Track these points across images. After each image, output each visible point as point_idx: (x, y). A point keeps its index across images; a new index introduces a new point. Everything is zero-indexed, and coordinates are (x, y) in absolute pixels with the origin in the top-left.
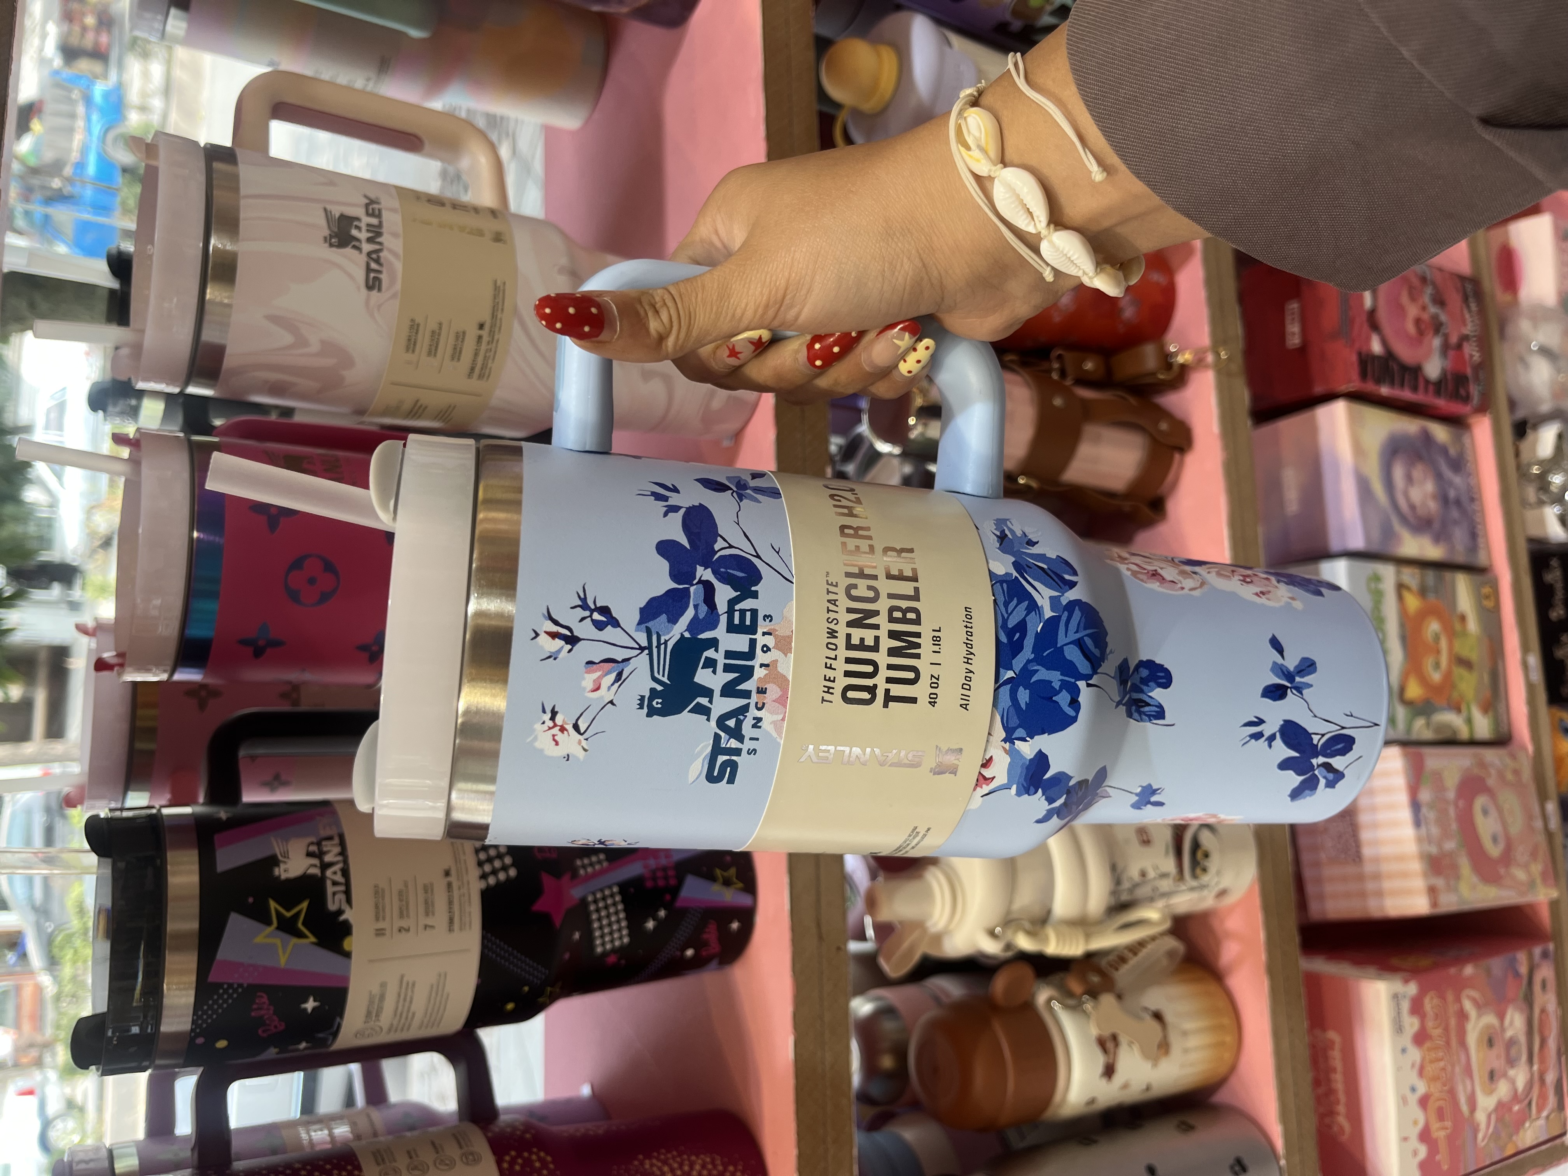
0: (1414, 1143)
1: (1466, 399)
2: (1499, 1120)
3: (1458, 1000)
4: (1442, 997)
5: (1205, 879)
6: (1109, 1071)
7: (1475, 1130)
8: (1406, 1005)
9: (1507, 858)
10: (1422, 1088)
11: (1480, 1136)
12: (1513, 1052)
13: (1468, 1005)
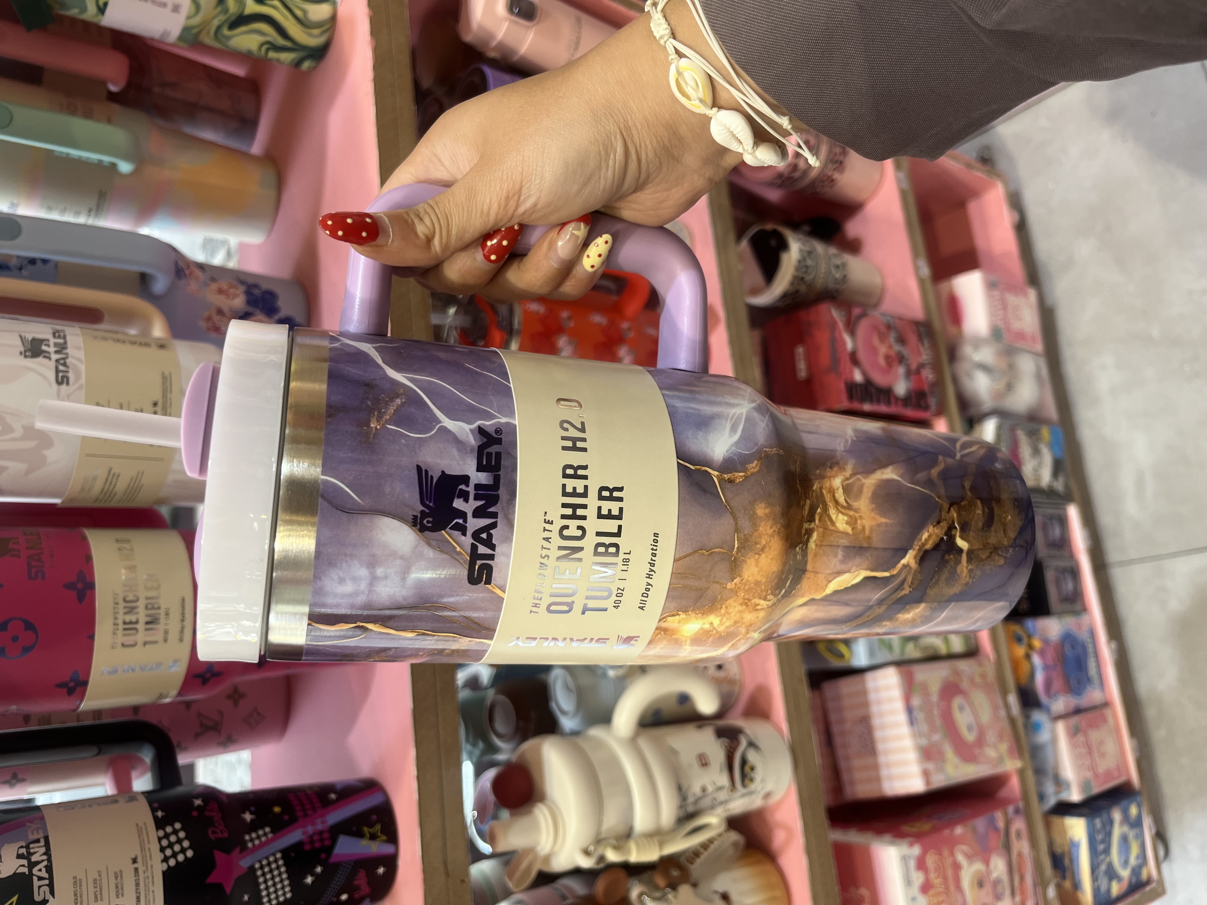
5: (753, 787)
9: (980, 741)
12: (1000, 888)
13: (960, 858)
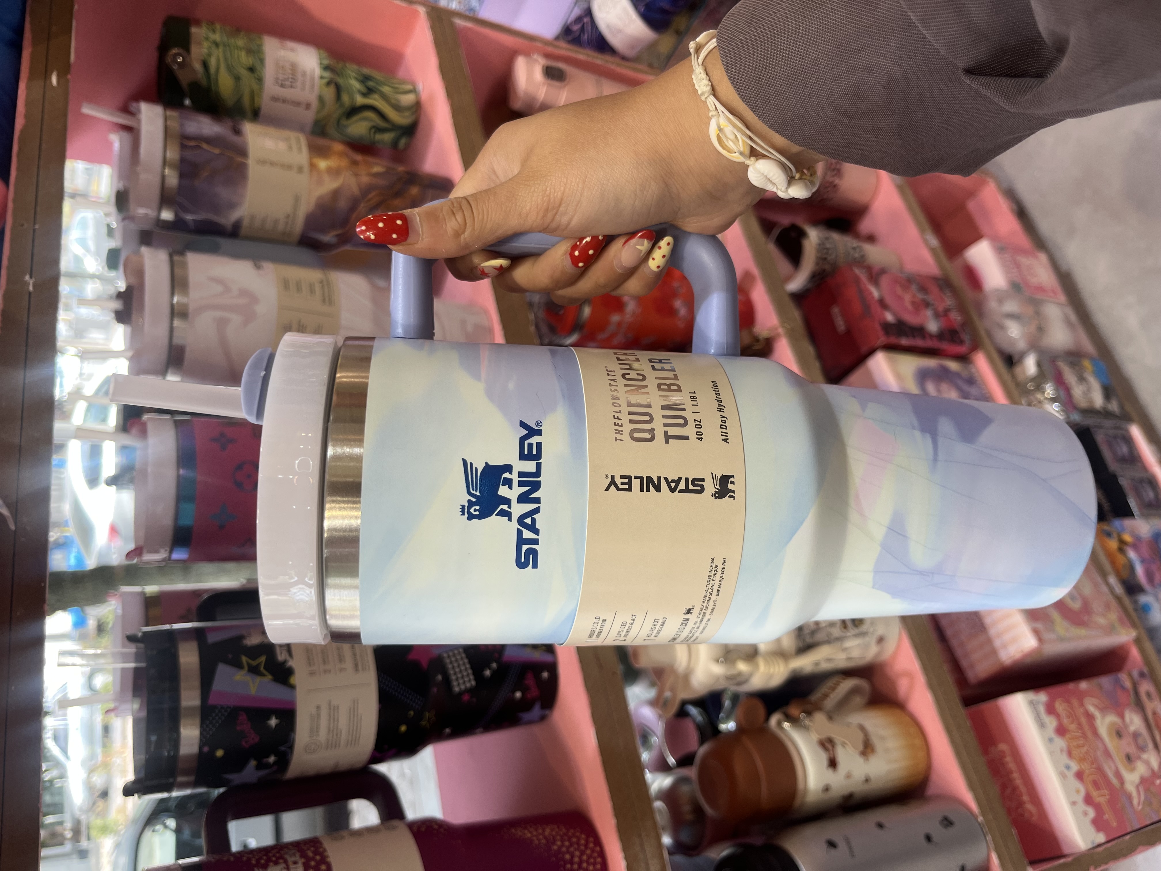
0: (1082, 806)
1: (961, 342)
2: (1147, 790)
3: (1082, 705)
4: (1068, 701)
6: (833, 764)
7: (1129, 797)
8: (1042, 709)
9: (1086, 608)
10: (1075, 767)
11: (1135, 801)
12: (1140, 741)
13: (1092, 709)
